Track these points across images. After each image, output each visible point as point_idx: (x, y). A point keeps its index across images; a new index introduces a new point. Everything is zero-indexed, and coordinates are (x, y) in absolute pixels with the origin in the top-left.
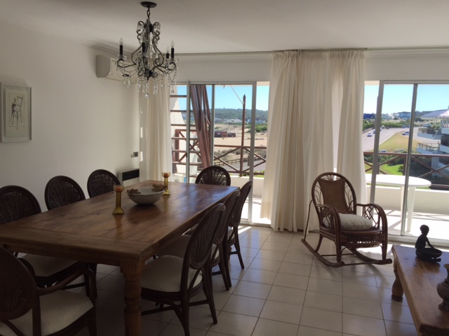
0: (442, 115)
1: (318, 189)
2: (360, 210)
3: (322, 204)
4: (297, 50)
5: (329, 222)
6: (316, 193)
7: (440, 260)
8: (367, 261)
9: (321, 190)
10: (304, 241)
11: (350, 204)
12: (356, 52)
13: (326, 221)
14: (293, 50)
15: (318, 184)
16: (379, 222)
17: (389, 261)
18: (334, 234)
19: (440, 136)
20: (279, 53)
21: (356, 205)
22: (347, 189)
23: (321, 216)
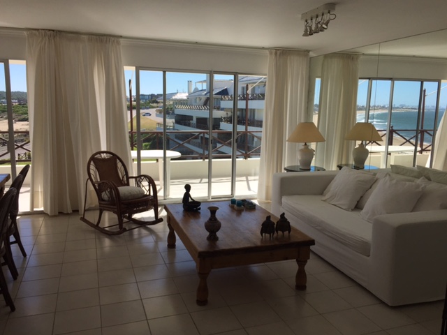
0: (174, 97)
1: (92, 167)
2: (132, 182)
3: (99, 180)
4: (53, 31)
5: (109, 195)
6: (92, 172)
7: (200, 209)
8: (142, 224)
9: (96, 168)
10: (83, 219)
11: (123, 177)
12: (112, 39)
13: (105, 195)
14: (49, 30)
15: (92, 163)
16: (149, 190)
17: (161, 220)
18: (114, 205)
19: (174, 116)
20: (33, 31)
21: (128, 178)
22: (119, 165)
23: (99, 192)
